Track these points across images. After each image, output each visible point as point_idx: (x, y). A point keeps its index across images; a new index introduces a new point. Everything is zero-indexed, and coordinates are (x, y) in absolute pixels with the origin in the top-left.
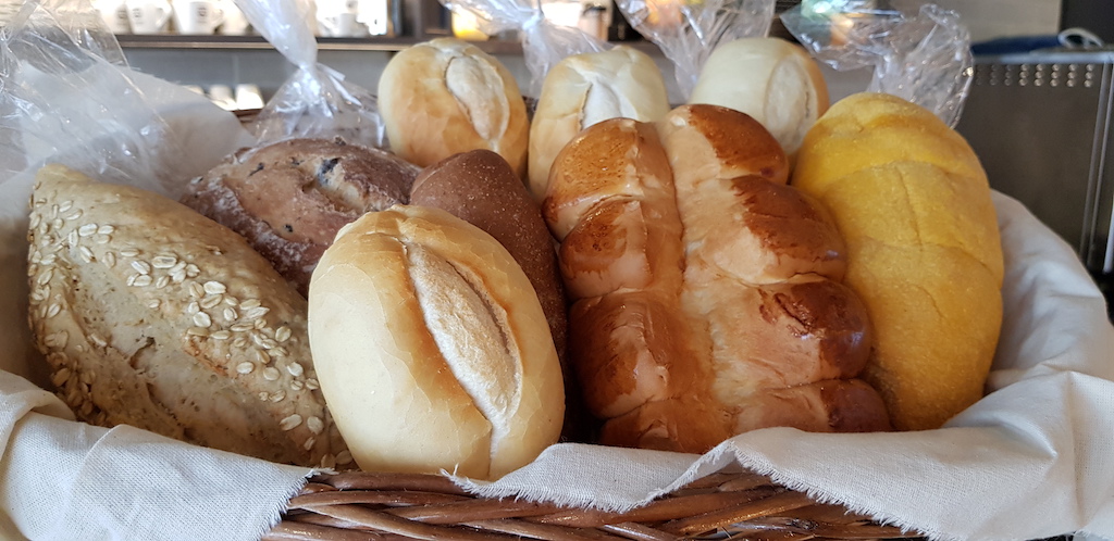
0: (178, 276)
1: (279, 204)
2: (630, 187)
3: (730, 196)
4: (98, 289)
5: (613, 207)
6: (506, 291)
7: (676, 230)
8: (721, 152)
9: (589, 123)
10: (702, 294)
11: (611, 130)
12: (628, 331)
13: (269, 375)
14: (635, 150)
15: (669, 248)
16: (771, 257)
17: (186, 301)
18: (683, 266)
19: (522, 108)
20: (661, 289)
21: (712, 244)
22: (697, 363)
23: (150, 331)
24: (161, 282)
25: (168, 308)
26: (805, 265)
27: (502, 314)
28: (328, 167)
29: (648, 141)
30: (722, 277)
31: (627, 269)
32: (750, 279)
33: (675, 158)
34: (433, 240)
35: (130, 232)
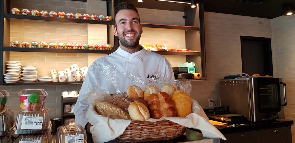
0: (114, 109)
1: (120, 103)
2: (155, 100)
3: (164, 100)
4: (106, 111)
5: (154, 101)
6: (145, 107)
7: (159, 103)
8: (163, 96)
9: (150, 94)
10: (162, 109)
11: (153, 94)
12: (155, 112)
13: (124, 117)
14: (155, 96)
15: (159, 105)
16: (168, 105)
17: (116, 111)
18: (160, 107)
19: (143, 93)
20: (158, 108)
21: (162, 104)
22: (162, 114)
23: (112, 114)
24: (113, 110)
25: (114, 112)
26: (171, 106)
27: (145, 109)
28: (125, 99)
29: (156, 95)
30: (164, 107)
31: (155, 107)
32: (166, 107)
33: (159, 97)
34: (139, 104)
35: (109, 106)
